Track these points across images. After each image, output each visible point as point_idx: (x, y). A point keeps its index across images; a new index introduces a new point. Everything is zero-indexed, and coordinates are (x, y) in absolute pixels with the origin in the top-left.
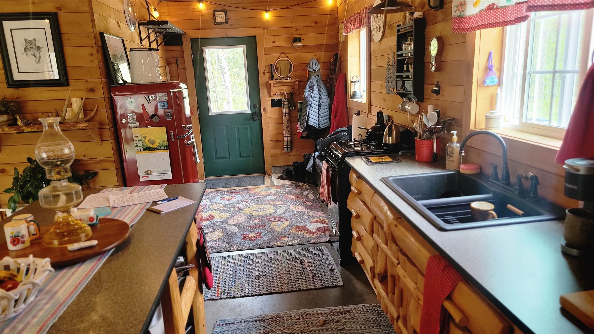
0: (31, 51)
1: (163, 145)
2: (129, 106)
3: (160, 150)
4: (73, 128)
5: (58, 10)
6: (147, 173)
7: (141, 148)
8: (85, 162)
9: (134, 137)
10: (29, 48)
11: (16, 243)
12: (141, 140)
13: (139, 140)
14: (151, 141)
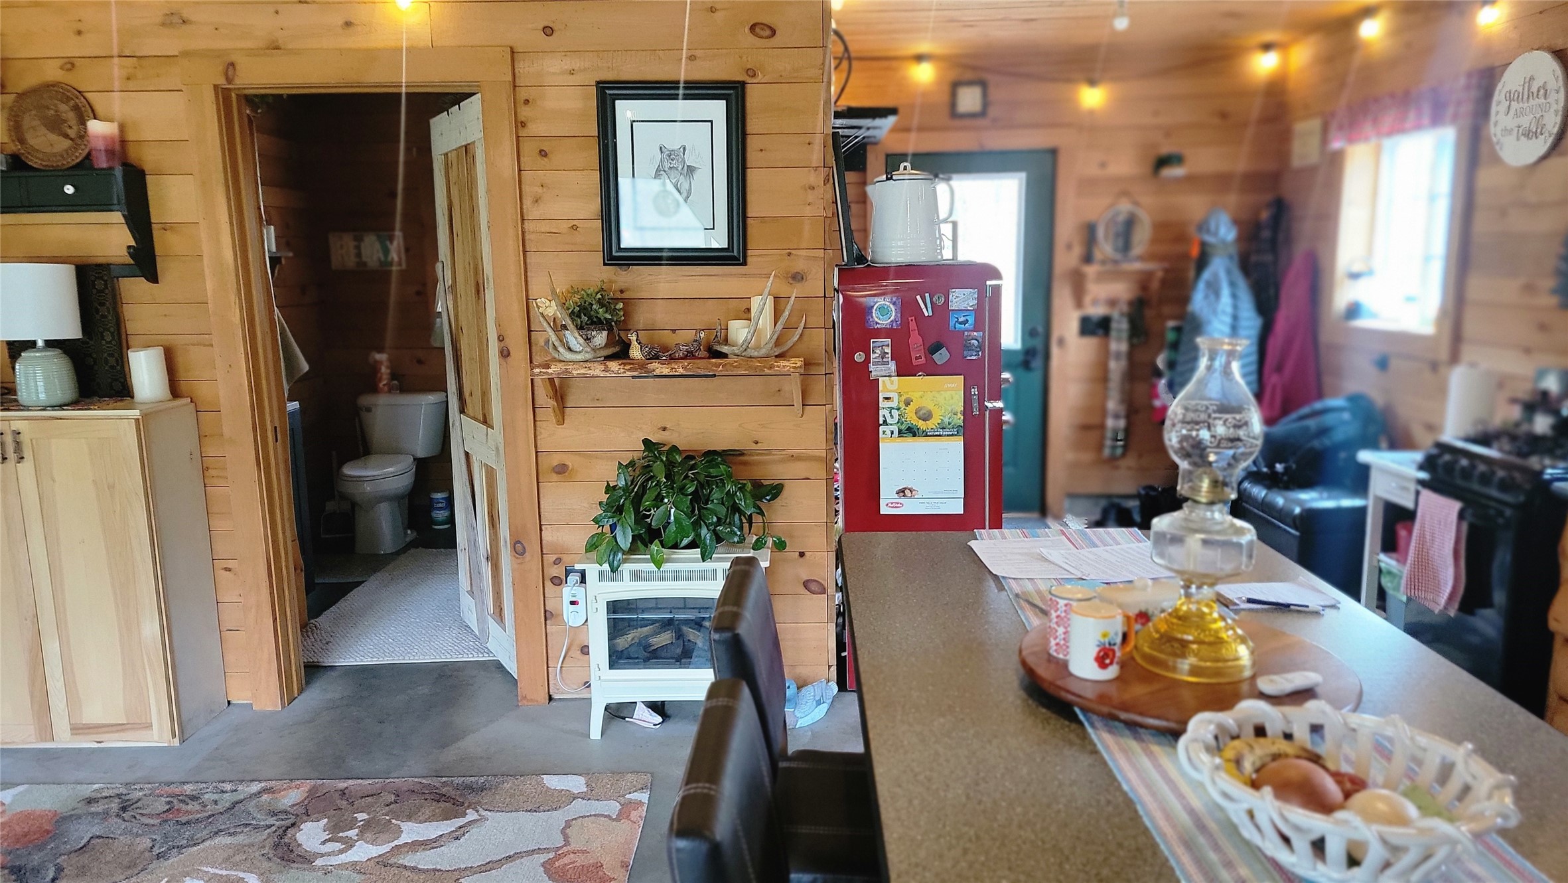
0: (672, 177)
1: (949, 424)
2: (877, 320)
3: (940, 436)
4: (767, 371)
5: (749, 76)
6: (902, 494)
7: (895, 429)
8: (756, 458)
9: (881, 399)
10: (666, 169)
11: (1107, 661)
12: (898, 409)
13: (891, 408)
14: (921, 412)
